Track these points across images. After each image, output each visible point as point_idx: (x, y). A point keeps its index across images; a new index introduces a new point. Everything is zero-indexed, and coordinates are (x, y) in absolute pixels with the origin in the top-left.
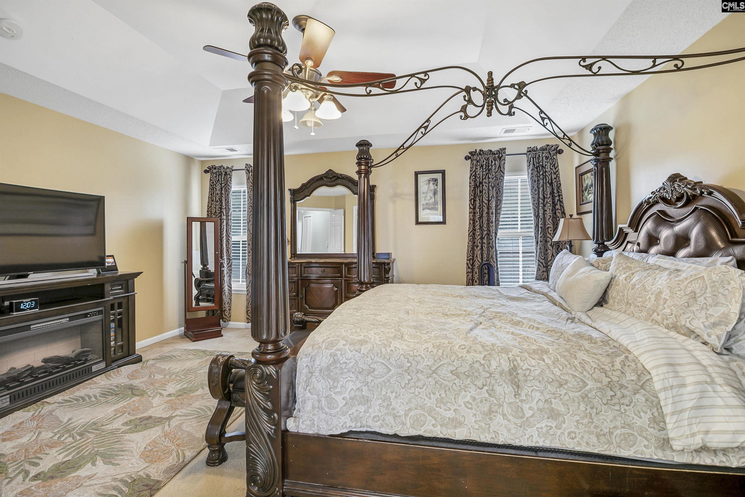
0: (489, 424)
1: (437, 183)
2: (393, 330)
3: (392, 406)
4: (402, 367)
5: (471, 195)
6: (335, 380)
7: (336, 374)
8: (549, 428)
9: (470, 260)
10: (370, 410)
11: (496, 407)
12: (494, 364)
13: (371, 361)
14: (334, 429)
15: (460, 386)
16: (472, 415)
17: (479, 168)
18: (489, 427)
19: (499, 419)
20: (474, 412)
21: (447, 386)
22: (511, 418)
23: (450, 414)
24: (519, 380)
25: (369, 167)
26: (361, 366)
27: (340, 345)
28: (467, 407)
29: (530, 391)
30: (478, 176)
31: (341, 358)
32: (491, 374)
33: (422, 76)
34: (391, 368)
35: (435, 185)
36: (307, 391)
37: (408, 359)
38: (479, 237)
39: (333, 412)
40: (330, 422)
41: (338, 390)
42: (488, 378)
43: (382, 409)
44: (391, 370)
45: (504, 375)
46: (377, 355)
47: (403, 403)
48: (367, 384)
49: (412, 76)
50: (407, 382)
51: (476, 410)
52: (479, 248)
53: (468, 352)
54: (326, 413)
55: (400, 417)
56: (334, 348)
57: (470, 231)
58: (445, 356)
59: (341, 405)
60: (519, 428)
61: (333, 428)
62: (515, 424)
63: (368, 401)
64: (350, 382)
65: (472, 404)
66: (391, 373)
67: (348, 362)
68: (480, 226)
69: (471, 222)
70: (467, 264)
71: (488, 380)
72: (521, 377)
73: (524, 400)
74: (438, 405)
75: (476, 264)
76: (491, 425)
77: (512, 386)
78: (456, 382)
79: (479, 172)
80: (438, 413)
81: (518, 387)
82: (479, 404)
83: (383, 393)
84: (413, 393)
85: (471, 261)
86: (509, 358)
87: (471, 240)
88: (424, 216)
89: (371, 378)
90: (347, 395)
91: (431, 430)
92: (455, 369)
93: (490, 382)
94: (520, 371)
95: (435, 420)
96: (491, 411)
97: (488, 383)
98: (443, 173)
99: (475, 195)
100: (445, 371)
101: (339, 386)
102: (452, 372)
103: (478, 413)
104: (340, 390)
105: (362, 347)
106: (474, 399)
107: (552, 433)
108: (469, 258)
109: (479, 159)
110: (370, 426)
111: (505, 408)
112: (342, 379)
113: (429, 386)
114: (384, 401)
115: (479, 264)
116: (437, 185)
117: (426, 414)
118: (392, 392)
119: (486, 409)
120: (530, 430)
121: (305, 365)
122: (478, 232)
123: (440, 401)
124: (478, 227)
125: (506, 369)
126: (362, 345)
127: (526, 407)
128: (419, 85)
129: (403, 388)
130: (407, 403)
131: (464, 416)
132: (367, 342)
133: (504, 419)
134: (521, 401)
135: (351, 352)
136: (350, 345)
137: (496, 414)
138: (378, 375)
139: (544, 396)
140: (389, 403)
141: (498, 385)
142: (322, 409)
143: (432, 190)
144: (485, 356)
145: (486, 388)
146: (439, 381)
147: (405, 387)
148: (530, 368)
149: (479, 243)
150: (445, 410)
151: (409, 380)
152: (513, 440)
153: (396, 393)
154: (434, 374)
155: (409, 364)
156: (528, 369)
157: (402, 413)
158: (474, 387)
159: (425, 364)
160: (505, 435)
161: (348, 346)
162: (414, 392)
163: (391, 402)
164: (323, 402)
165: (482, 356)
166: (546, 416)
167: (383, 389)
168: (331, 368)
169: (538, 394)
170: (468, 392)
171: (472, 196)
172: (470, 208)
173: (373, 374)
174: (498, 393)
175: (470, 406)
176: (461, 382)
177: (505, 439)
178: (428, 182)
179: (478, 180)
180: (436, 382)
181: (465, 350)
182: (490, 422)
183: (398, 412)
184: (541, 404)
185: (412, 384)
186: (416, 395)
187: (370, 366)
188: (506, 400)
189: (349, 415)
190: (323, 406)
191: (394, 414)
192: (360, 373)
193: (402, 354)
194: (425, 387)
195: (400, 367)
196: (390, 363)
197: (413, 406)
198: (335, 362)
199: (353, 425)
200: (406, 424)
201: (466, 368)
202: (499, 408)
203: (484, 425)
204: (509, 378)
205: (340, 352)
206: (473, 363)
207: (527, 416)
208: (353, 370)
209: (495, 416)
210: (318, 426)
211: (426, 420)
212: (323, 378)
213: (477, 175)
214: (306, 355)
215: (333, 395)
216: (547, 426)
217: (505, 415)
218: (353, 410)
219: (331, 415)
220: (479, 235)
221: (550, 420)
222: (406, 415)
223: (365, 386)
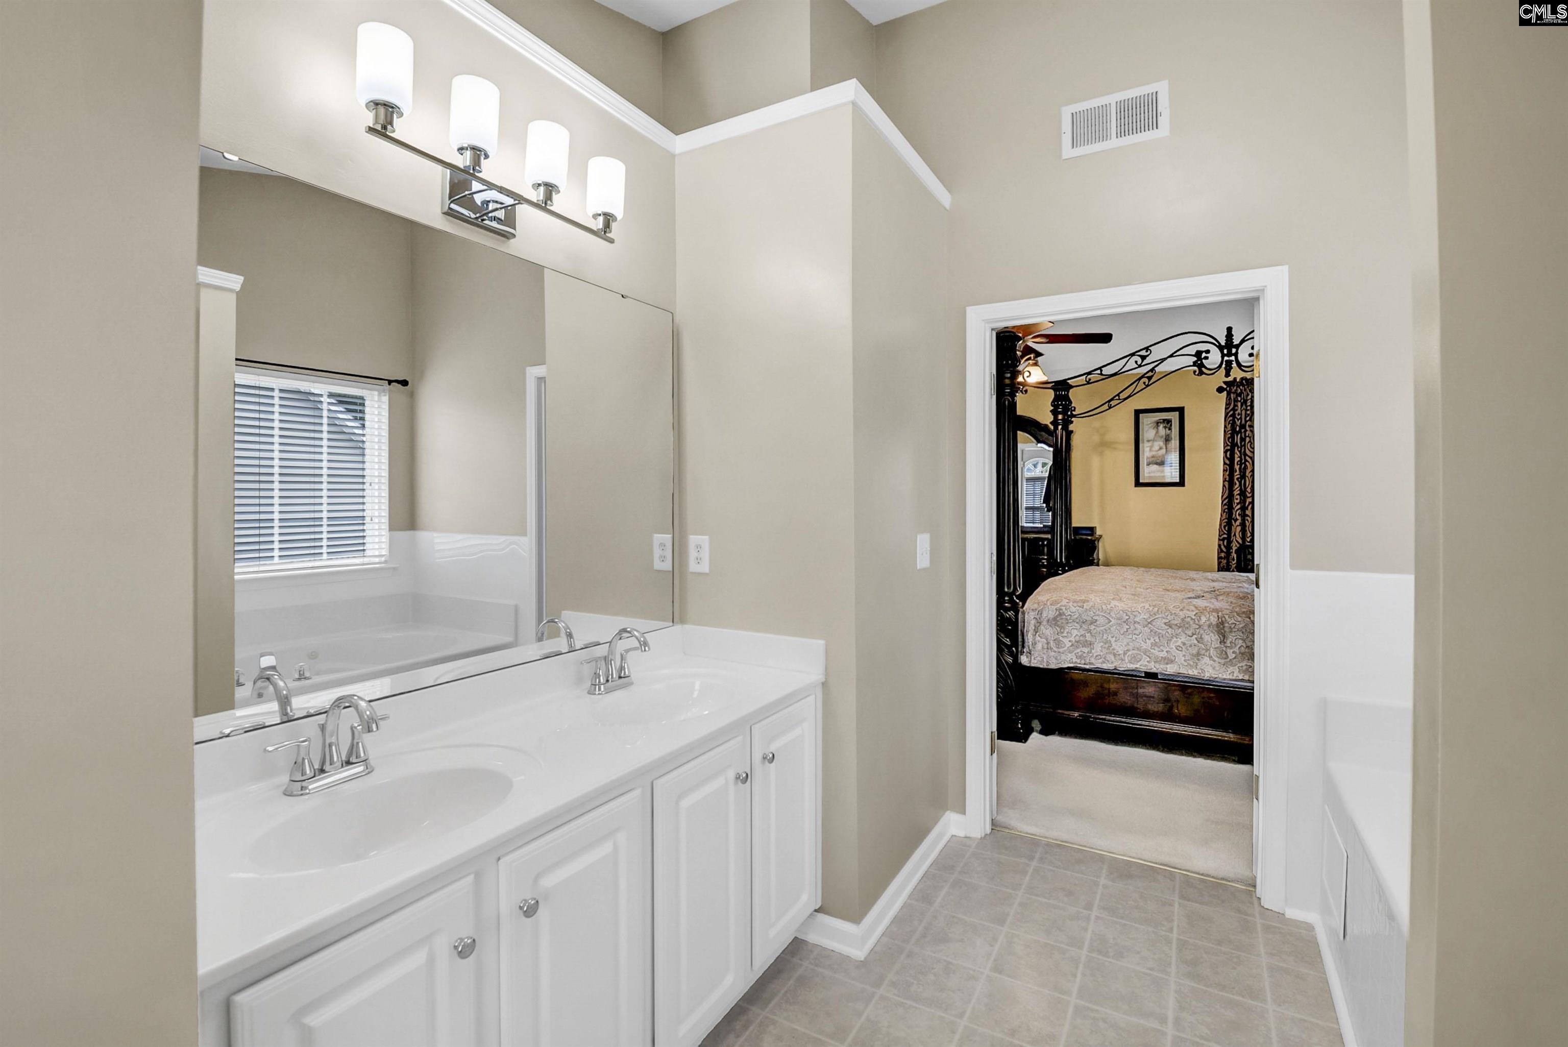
0: (1197, 663)
1: (1171, 425)
2: (1112, 595)
3: (1112, 648)
4: (1122, 619)
5: (1226, 445)
6: (1062, 627)
7: (1062, 623)
8: (1248, 667)
9: (1223, 540)
10: (1093, 651)
11: (1204, 651)
12: (1203, 619)
13: (1093, 614)
14: (1063, 663)
15: (1172, 634)
16: (1181, 655)
17: (1239, 404)
18: (1197, 665)
19: (1206, 660)
20: (1184, 653)
21: (1160, 633)
22: (1216, 659)
23: (1163, 654)
24: (1225, 631)
25: (1069, 416)
26: (1084, 618)
27: (1064, 602)
28: (1178, 650)
29: (1234, 639)
30: (1239, 417)
31: (1066, 612)
32: (1200, 626)
33: (1143, 353)
34: (1111, 619)
35: (1167, 429)
36: (1037, 635)
37: (1126, 613)
38: (1239, 506)
39: (1061, 650)
40: (1059, 658)
41: (1065, 634)
42: (1197, 629)
43: (1103, 650)
44: (1111, 621)
45: (1211, 626)
46: (1099, 610)
47: (1122, 645)
48: (1090, 632)
49: (1133, 355)
50: (1126, 630)
51: (1185, 652)
52: (1238, 523)
53: (1182, 610)
54: (1055, 652)
55: (1119, 655)
56: (1059, 605)
57: (1224, 497)
58: (1160, 612)
59: (1068, 646)
60: (1222, 666)
61: (1062, 661)
62: (1219, 663)
63: (1090, 644)
64: (1075, 630)
65: (1182, 648)
66: (1111, 623)
67: (1072, 614)
68: (1241, 490)
69: (1227, 484)
70: (1219, 546)
71: (1198, 631)
72: (1226, 629)
73: (1229, 647)
74: (1153, 648)
75: (1234, 545)
76: (1199, 664)
77: (1218, 636)
78: (1168, 631)
79: (1239, 411)
80: (1152, 654)
81: (1224, 637)
82: (1188, 648)
83: (1105, 637)
84: (1131, 639)
85: (1226, 541)
86: (1218, 616)
87: (1226, 510)
88: (1148, 473)
89: (1094, 627)
90: (1073, 639)
91: (1146, 665)
92: (1168, 621)
93: (1199, 632)
94: (1226, 625)
95: (1150, 658)
96: (1198, 654)
97: (1197, 633)
98: (1181, 410)
99: (1234, 445)
100: (1160, 623)
101: (1065, 632)
102: (1165, 624)
103: (1188, 654)
104: (1066, 635)
105: (1085, 604)
106: (1184, 644)
107: (1251, 671)
108: (1222, 537)
109: (1239, 391)
110: (1092, 663)
111: (1212, 651)
112: (1067, 627)
113: (1145, 634)
114: (1105, 644)
115: (1238, 546)
116: (1170, 429)
117: (1142, 654)
118: (1112, 637)
119: (1195, 652)
120: (1231, 668)
121: (1032, 617)
122: (1237, 499)
123: (1154, 645)
124: (1236, 492)
125: (1214, 623)
126: (1084, 603)
127: (1230, 652)
128: (1139, 362)
129: (1122, 635)
130: (1125, 646)
131: (1175, 656)
132: (1088, 601)
133: (1210, 660)
134: (1226, 647)
135: (1075, 607)
136: (1073, 602)
137: (1203, 657)
138: (1100, 624)
139: (1246, 643)
140: (1110, 645)
141: (1207, 635)
142: (1051, 649)
143: (1162, 437)
144: (1196, 614)
145: (1195, 636)
146: (1154, 629)
147: (1124, 634)
148: (1235, 622)
149: (1239, 515)
150: (1159, 651)
151: (1127, 629)
152: (1217, 674)
153: (1116, 638)
154: (1150, 625)
155: (1128, 617)
156: (1234, 623)
157: (1121, 652)
158: (1184, 636)
159: (1141, 617)
160: (1211, 671)
161: (1071, 603)
162: (1131, 637)
163: (1112, 644)
164: (1052, 644)
165: (1194, 613)
166: (1247, 658)
167: (1105, 635)
168: (1058, 619)
169: (1241, 641)
170: (1178, 639)
171: (1228, 445)
172: (1225, 463)
173: (1095, 624)
174: (1206, 640)
175: (1181, 649)
176: (1173, 631)
177: (1210, 674)
178: (1155, 424)
179: (1238, 423)
180: (1151, 631)
181: (1179, 609)
182: (1197, 662)
183: (1117, 652)
184: (1243, 649)
185: (1129, 631)
186: (1133, 640)
187: (1092, 618)
188: (1213, 646)
189: (1075, 653)
190: (1052, 646)
191: (1114, 653)
192: (1084, 623)
193: (1121, 610)
194: (1141, 635)
195: (1119, 619)
196: (1111, 616)
197: (1130, 648)
198: (1060, 614)
199: (1078, 661)
200: (1125, 660)
201: (1177, 621)
202: (1206, 651)
203: (1192, 663)
204: (1216, 629)
205: (1064, 608)
206: (1185, 618)
207: (1230, 658)
208: (1078, 621)
209: (1202, 658)
210: (1047, 662)
211: (1142, 658)
212: (1050, 626)
213: (1237, 416)
214: (1033, 610)
215: (1061, 638)
216: (1246, 665)
217: (1212, 657)
218: (1078, 650)
219: (1059, 652)
220: (1238, 504)
221: (1250, 661)
222: (1125, 654)
223: (1088, 633)
